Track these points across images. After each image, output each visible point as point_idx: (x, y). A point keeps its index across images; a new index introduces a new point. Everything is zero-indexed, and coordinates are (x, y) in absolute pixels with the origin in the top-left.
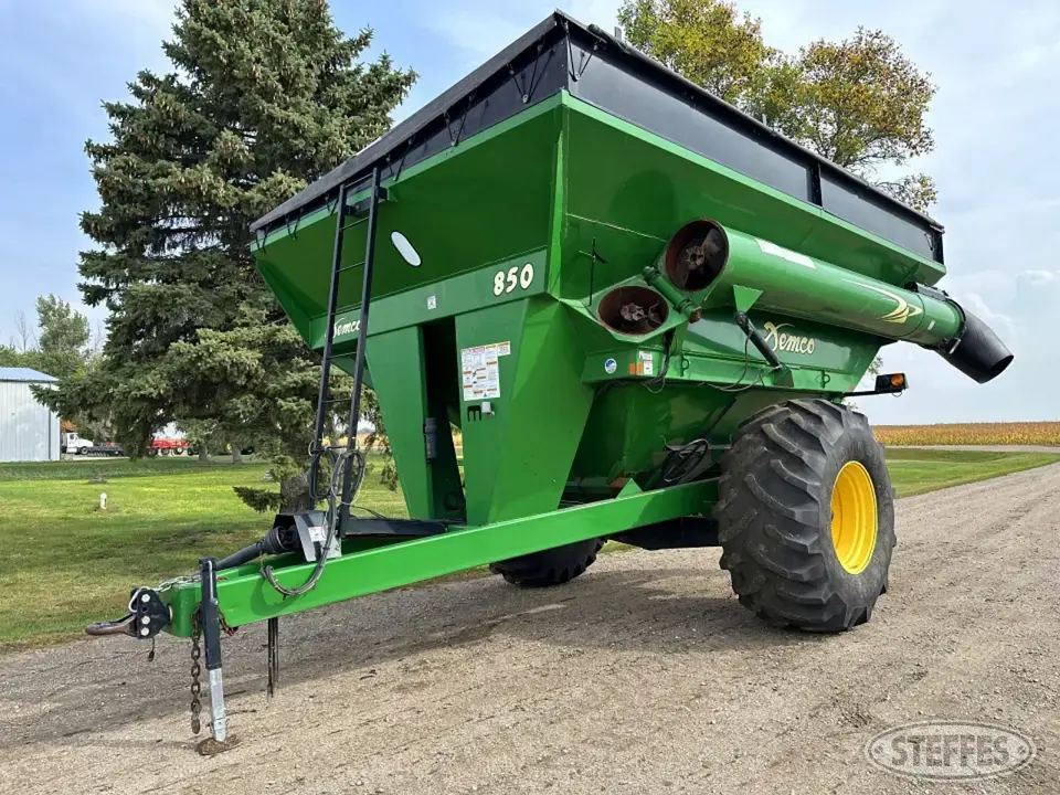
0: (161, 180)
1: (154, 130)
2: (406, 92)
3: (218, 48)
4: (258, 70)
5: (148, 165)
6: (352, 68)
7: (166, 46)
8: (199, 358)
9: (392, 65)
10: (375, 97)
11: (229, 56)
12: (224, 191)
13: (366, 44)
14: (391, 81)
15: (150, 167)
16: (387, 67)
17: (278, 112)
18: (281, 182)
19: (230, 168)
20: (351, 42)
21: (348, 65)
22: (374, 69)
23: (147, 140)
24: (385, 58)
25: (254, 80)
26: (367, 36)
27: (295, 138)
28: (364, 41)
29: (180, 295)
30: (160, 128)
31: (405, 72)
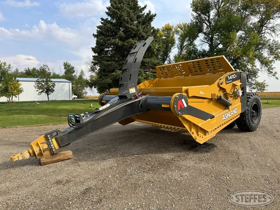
0: (108, 41)
1: (106, 31)
2: (154, 18)
3: (117, 13)
4: (126, 18)
5: (105, 38)
6: (143, 13)
7: (106, 12)
8: (117, 76)
9: (151, 13)
10: (148, 20)
11: (120, 15)
12: (120, 43)
13: (146, 8)
14: (151, 16)
15: (106, 39)
16: (150, 13)
17: (129, 26)
18: (131, 41)
19: (121, 39)
20: (143, 8)
21: (142, 13)
22: (147, 14)
23: (105, 33)
24: (150, 11)
25: (125, 20)
26: (146, 6)
27: (133, 31)
28: (145, 7)
29: (112, 64)
30: (107, 31)
31: (154, 14)
